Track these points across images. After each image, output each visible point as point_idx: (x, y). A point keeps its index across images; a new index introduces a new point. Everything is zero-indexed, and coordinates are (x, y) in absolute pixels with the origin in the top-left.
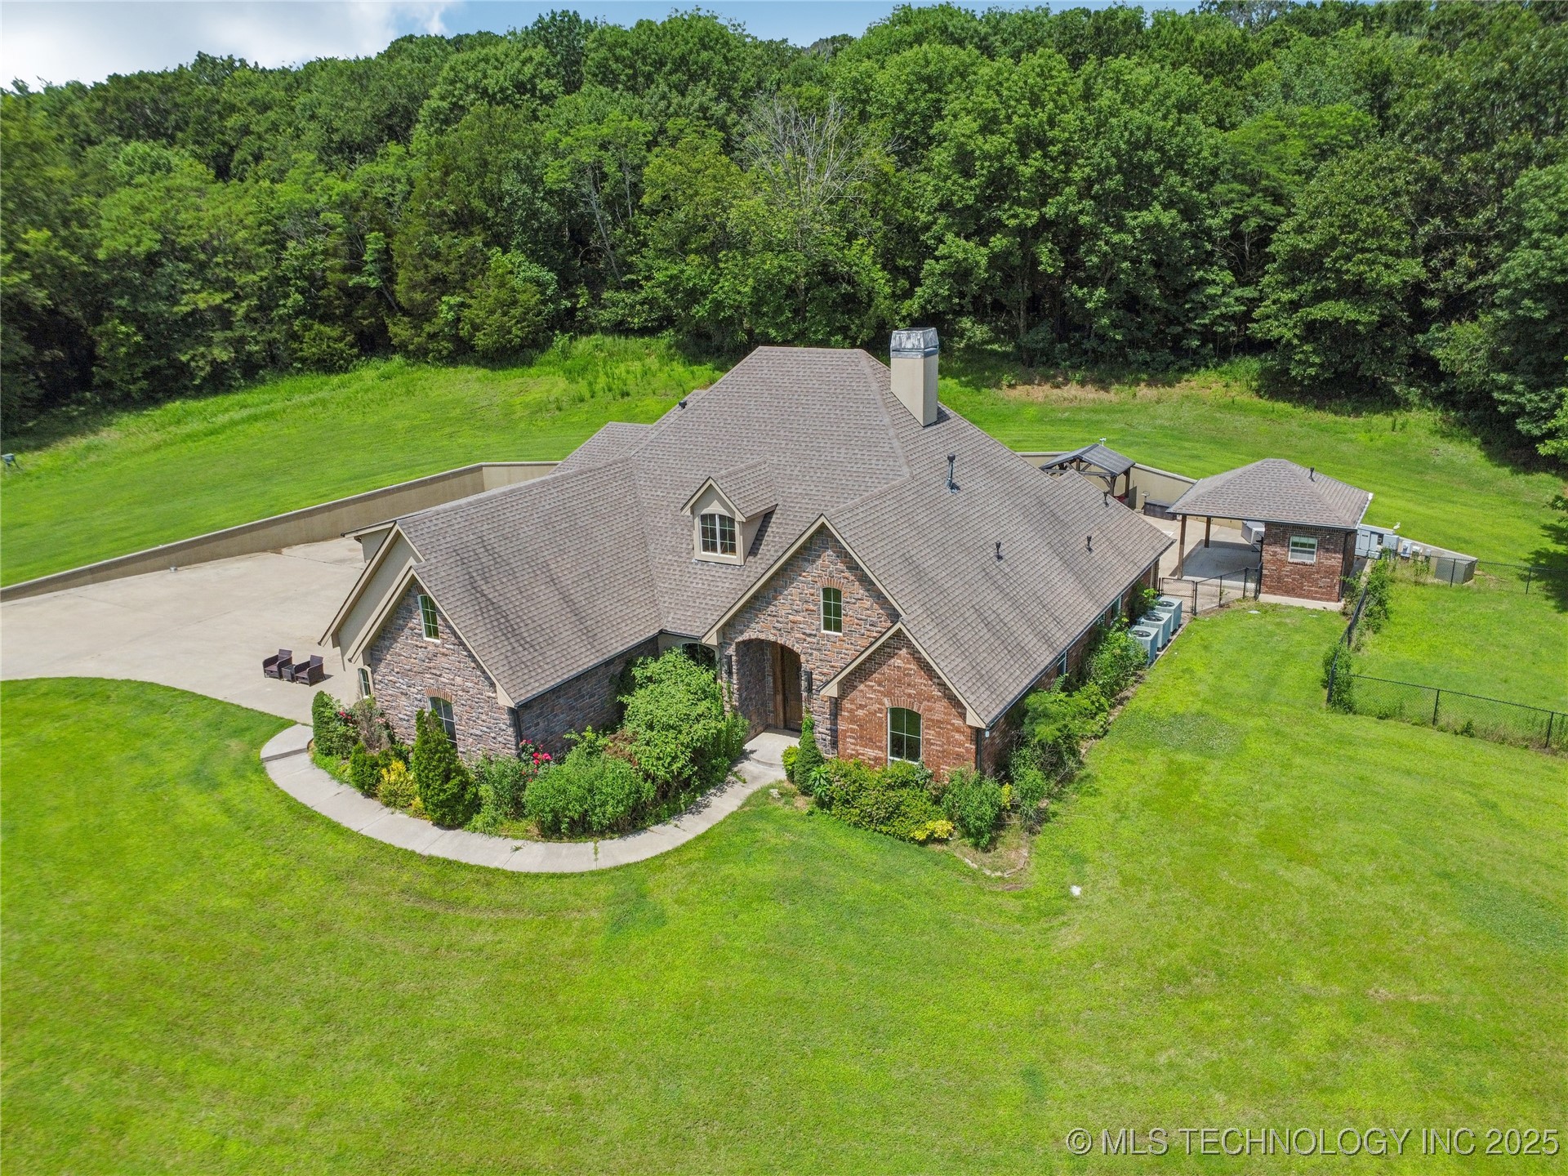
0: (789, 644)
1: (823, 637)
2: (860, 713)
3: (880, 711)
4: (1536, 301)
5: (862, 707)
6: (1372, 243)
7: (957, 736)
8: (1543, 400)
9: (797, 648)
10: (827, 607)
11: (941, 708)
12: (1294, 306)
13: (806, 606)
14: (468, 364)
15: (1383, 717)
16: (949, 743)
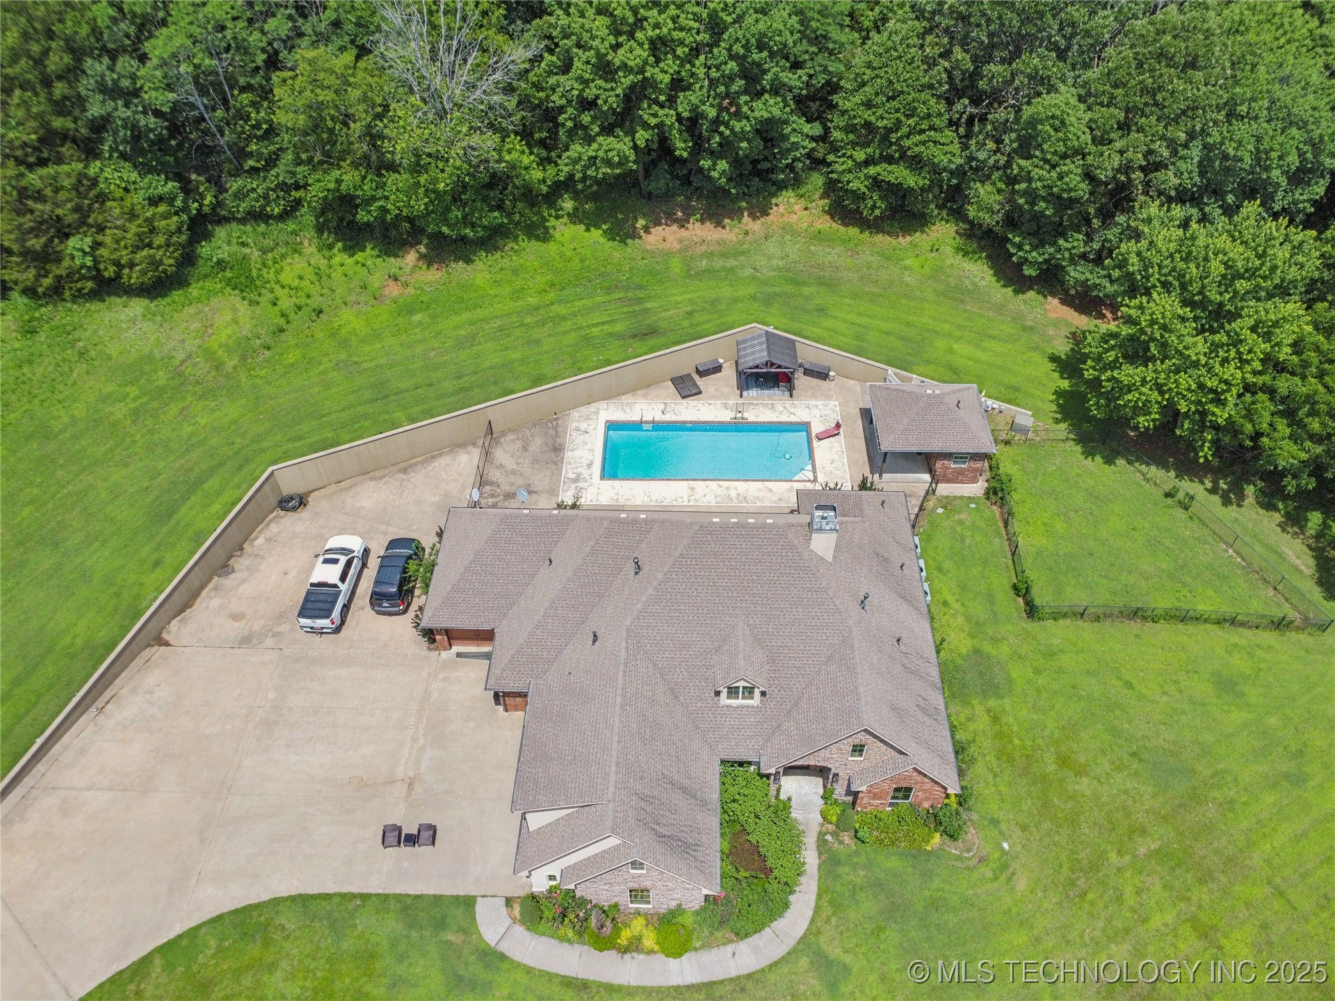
0: (824, 765)
1: (849, 761)
2: (875, 790)
3: (889, 789)
5: (877, 788)
7: (936, 793)
8: (1040, 255)
9: (830, 766)
10: (854, 750)
11: (929, 785)
12: (865, 163)
13: (839, 751)
16: (930, 795)
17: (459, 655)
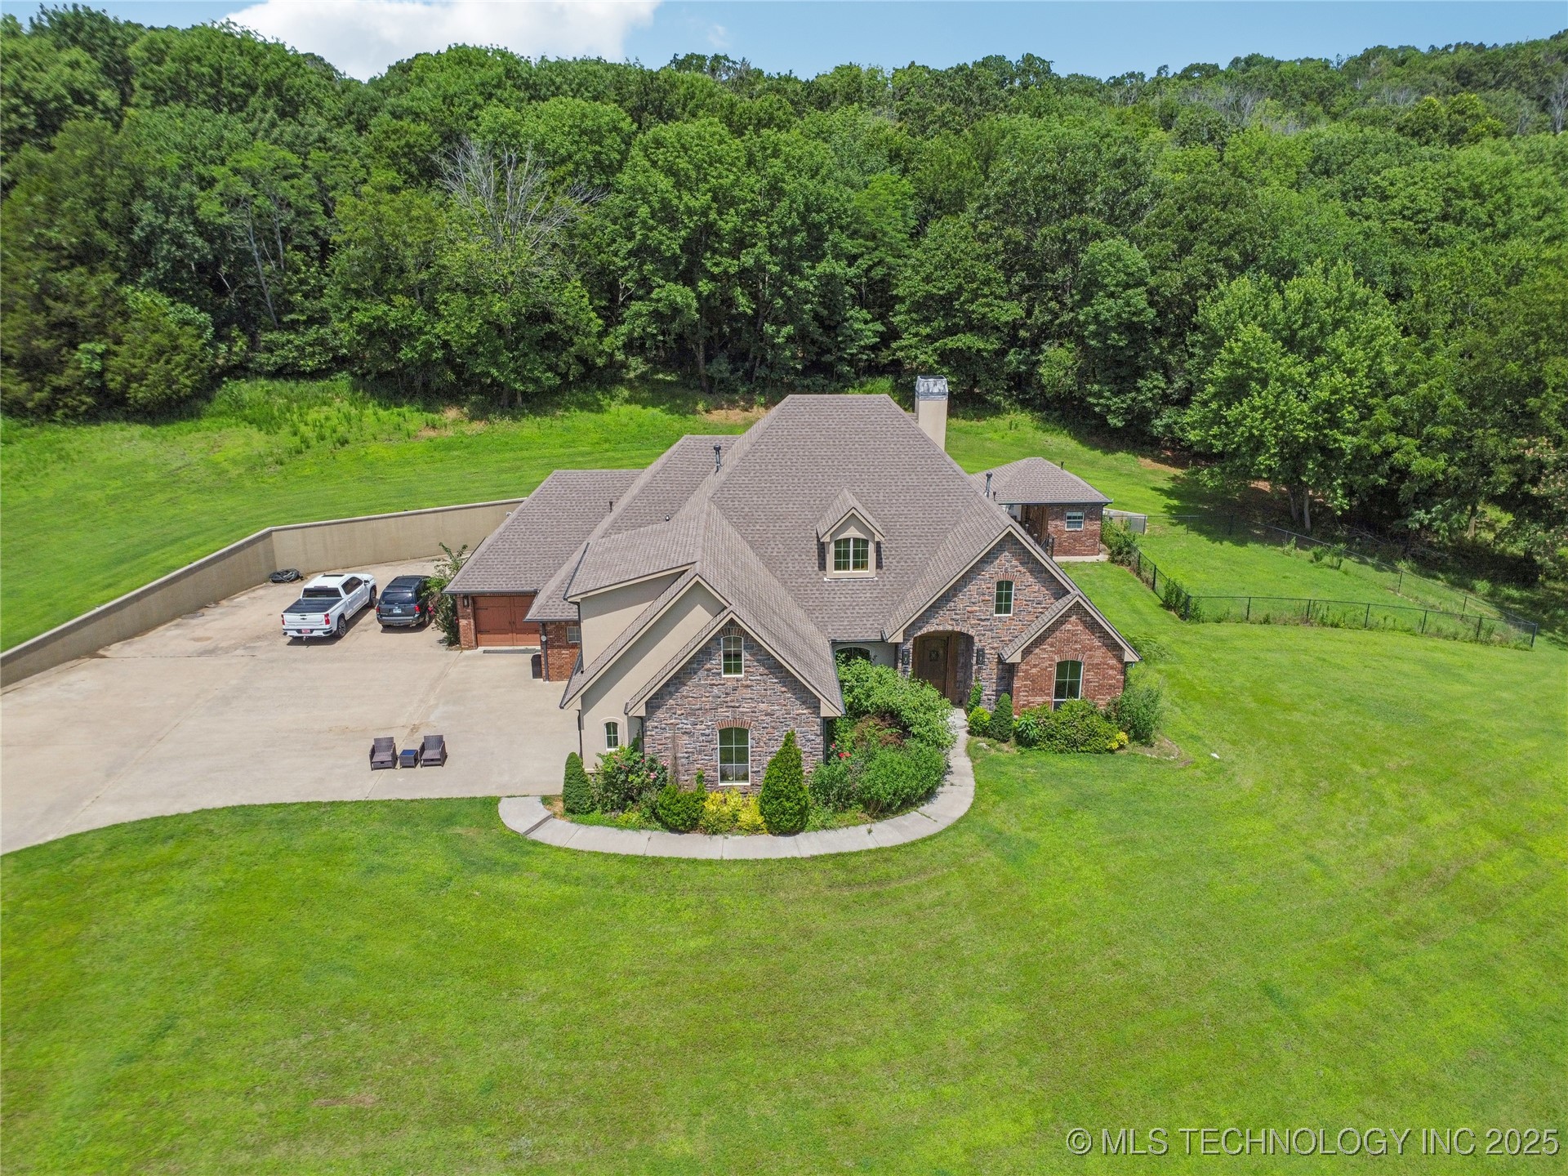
0: (965, 630)
1: (995, 620)
2: (1034, 671)
3: (1051, 666)
4: (1120, 334)
5: (1035, 666)
6: (986, 291)
7: (1111, 672)
8: (1123, 402)
9: (972, 632)
10: (999, 598)
11: (1100, 654)
12: (931, 338)
13: (982, 598)
14: (116, 420)
15: (1219, 621)
16: (1104, 678)
17: (485, 652)
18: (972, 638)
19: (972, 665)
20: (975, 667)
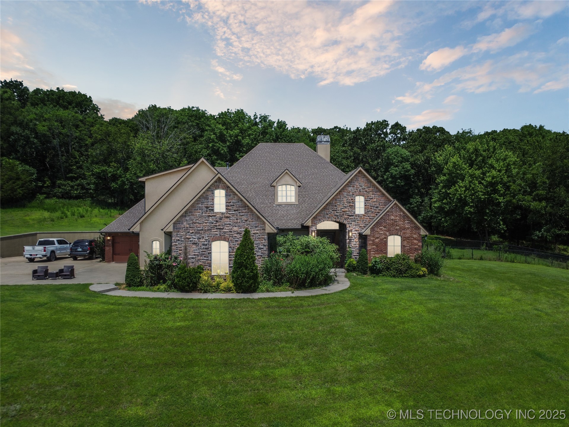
0: (341, 221)
1: (356, 216)
3: (385, 238)
5: (377, 238)
7: (415, 241)
9: (345, 222)
11: (409, 232)
13: (349, 204)
16: (412, 245)
18: (346, 225)
19: (346, 240)
20: (348, 241)
